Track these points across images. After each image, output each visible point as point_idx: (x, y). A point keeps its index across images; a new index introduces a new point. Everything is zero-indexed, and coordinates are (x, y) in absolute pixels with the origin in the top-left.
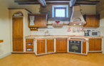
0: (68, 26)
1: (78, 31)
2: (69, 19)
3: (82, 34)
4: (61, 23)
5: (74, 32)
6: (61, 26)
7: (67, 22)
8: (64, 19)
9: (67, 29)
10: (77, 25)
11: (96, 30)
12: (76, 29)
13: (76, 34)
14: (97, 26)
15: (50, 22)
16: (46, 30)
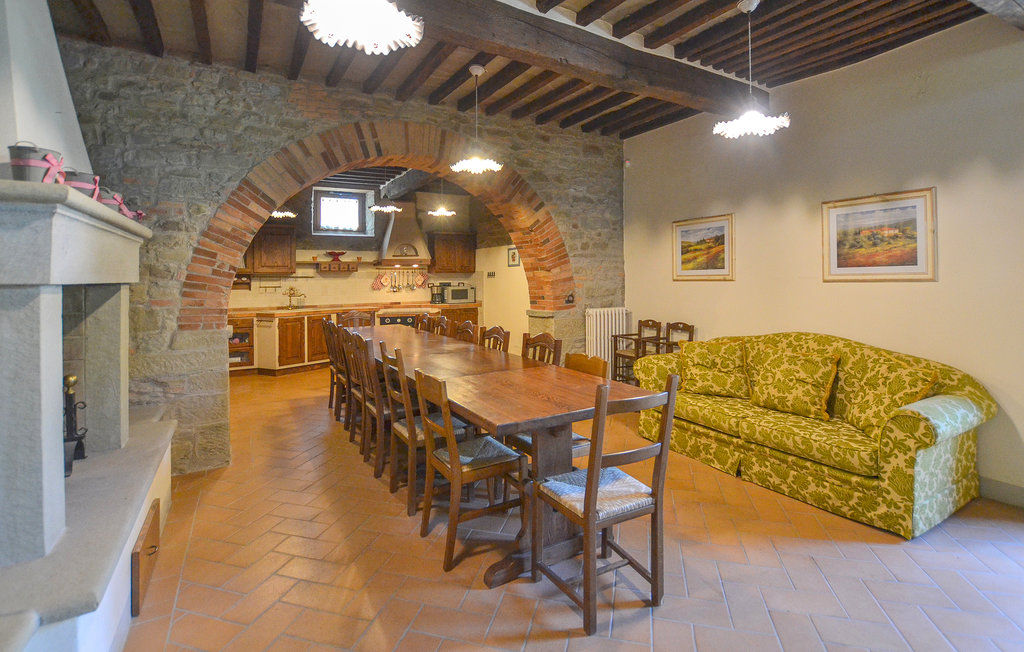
0: (374, 271)
1: (411, 287)
2: (375, 244)
3: (422, 295)
4: (348, 257)
5: (396, 289)
6: (349, 270)
7: (369, 257)
8: (356, 243)
9: (371, 281)
10: (406, 264)
11: (466, 283)
12: (402, 281)
13: (404, 297)
14: (469, 270)
15: (304, 256)
16: (286, 284)
